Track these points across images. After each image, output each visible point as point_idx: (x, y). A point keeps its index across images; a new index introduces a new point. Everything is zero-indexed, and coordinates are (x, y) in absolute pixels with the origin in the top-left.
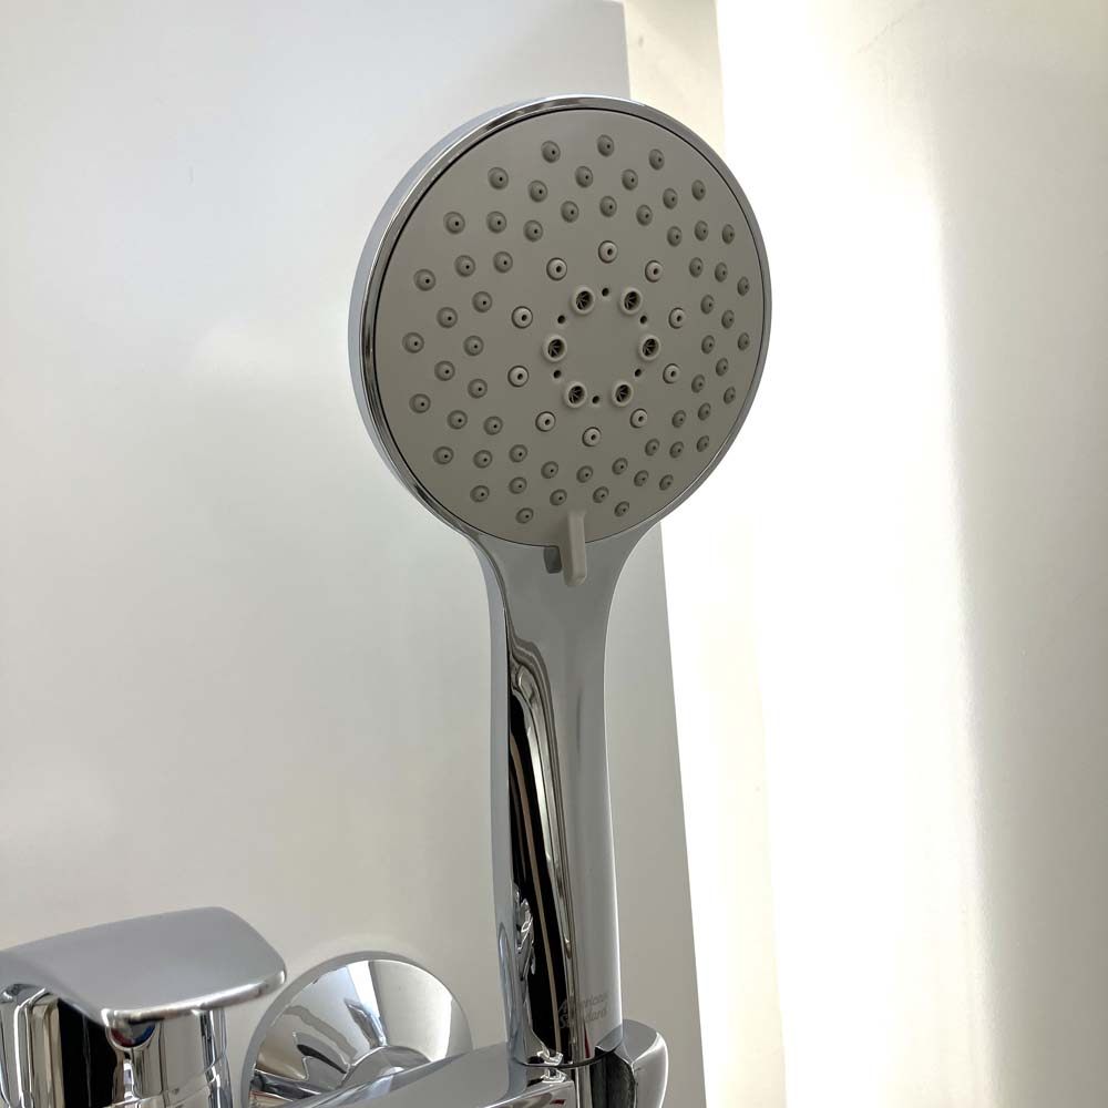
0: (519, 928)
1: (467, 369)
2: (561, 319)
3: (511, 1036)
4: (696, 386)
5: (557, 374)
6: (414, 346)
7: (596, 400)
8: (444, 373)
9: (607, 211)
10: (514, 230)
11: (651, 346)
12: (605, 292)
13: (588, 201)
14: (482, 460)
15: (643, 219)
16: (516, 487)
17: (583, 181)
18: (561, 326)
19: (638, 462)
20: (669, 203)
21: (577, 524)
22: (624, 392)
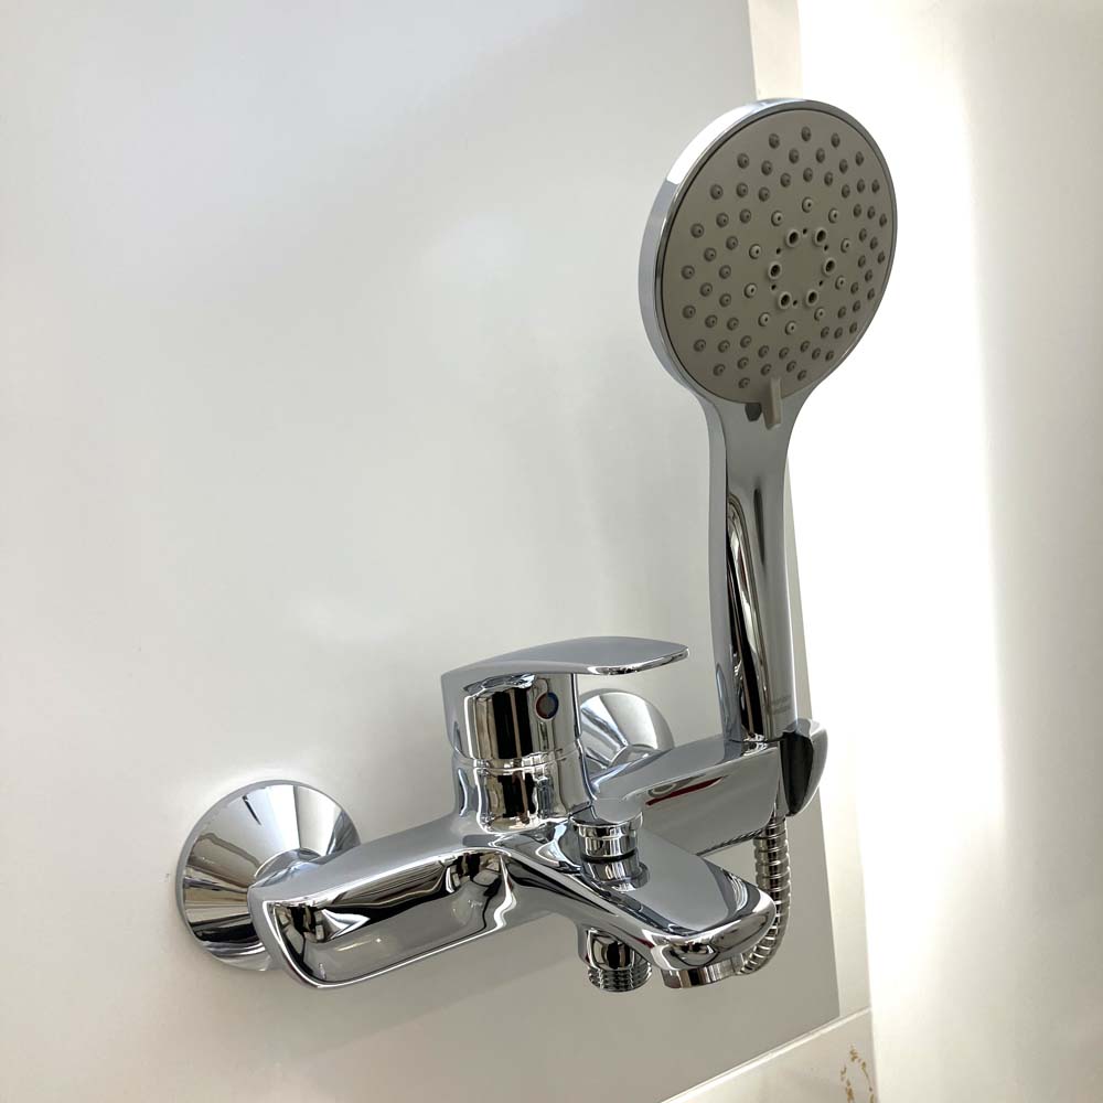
1: (720, 287)
2: (779, 251)
4: (853, 290)
5: (774, 287)
6: (688, 274)
7: (796, 303)
8: (706, 291)
10: (753, 194)
11: (830, 265)
12: (805, 231)
13: (796, 172)
14: (724, 346)
15: (828, 181)
16: (742, 364)
17: (793, 159)
18: (779, 256)
19: (816, 343)
20: (843, 169)
21: (776, 386)
22: (813, 296)
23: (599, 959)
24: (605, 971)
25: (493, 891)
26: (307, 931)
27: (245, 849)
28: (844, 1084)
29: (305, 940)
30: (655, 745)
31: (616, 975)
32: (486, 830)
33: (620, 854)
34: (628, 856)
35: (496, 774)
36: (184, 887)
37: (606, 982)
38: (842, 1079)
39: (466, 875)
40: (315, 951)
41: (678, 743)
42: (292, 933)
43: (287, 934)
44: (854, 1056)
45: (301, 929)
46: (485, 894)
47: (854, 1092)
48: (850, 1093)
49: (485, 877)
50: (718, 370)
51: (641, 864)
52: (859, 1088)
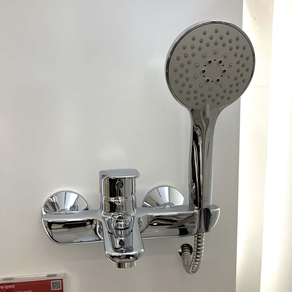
0: (192, 187)
1: (186, 75)
2: (205, 66)
3: (189, 204)
4: (235, 79)
5: (204, 76)
6: (176, 71)
7: (212, 82)
8: (181, 76)
9: (216, 44)
10: (196, 49)
11: (225, 71)
12: (215, 60)
13: (212, 42)
14: (188, 93)
15: (224, 45)
16: (195, 98)
17: (211, 38)
18: (205, 67)
19: (221, 94)
20: (230, 42)
21: (208, 106)
22: (218, 80)
35: (108, 201)
50: (188, 99)
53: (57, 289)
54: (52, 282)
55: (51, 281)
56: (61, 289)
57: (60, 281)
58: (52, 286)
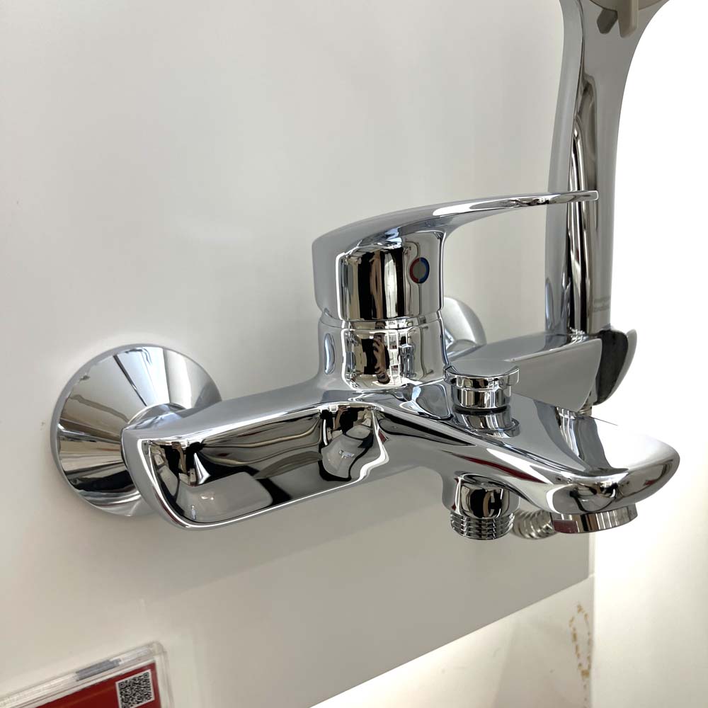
23: (465, 508)
24: (469, 519)
25: (368, 444)
26: (181, 472)
27: (113, 408)
28: (572, 629)
29: (179, 480)
30: (473, 339)
31: (480, 524)
32: (351, 386)
33: (494, 407)
34: (501, 410)
36: (59, 438)
37: (469, 530)
38: (570, 626)
39: (339, 429)
40: (187, 492)
41: (490, 340)
42: (167, 473)
43: (162, 475)
44: (580, 609)
45: (176, 470)
46: (361, 446)
47: (578, 636)
48: (575, 637)
49: (359, 431)
51: (513, 420)
52: (581, 632)
53: (140, 704)
54: (121, 684)
55: (117, 683)
56: (153, 699)
57: (146, 675)
58: (119, 699)
